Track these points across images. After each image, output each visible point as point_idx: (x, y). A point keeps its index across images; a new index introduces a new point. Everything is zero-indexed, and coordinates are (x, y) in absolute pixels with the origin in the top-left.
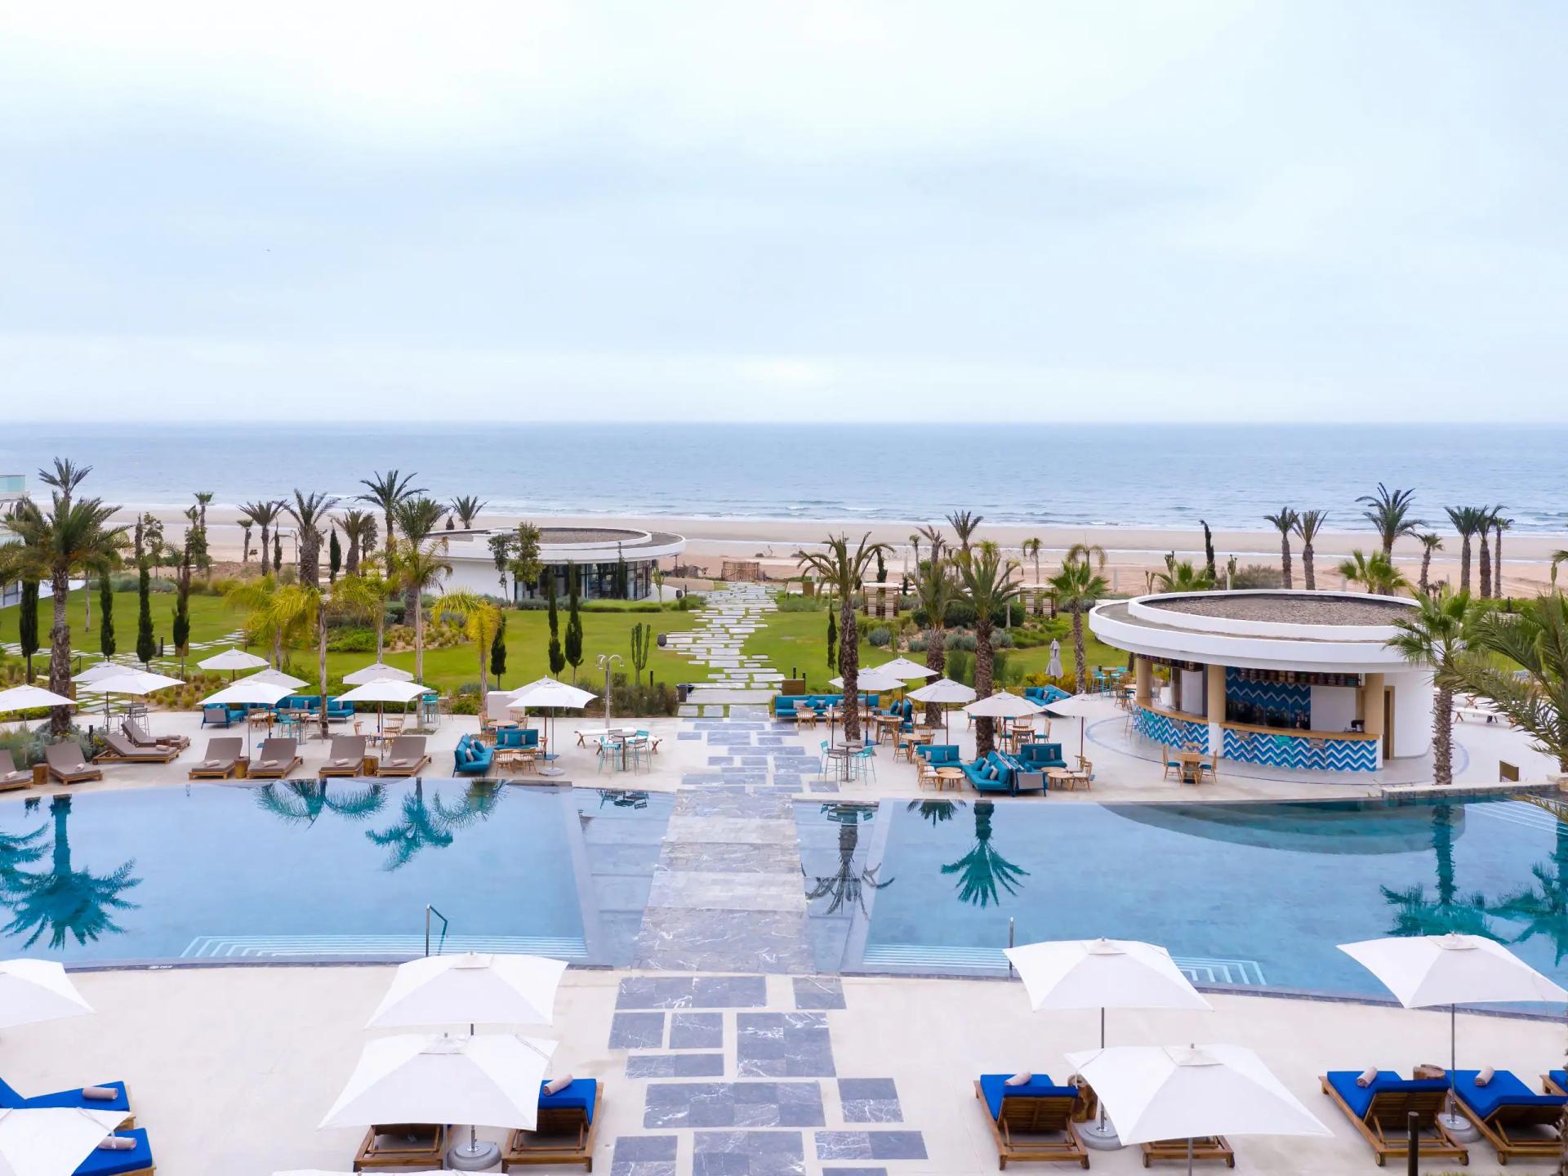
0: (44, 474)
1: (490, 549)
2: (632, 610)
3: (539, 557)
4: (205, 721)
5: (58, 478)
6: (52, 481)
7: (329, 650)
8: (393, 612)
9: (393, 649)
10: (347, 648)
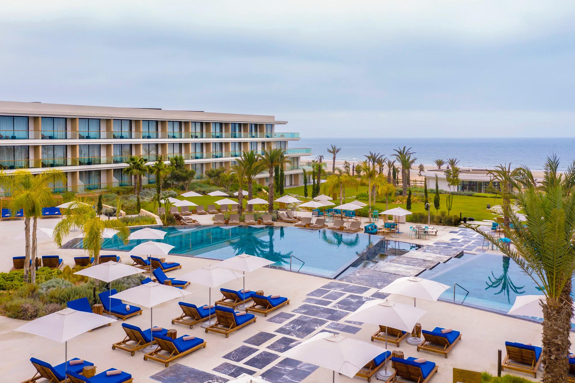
0: (328, 150)
1: (445, 174)
2: (491, 197)
3: (459, 177)
4: (313, 214)
5: (332, 151)
6: (330, 152)
7: (377, 202)
8: (400, 192)
9: (395, 203)
10: (381, 201)
